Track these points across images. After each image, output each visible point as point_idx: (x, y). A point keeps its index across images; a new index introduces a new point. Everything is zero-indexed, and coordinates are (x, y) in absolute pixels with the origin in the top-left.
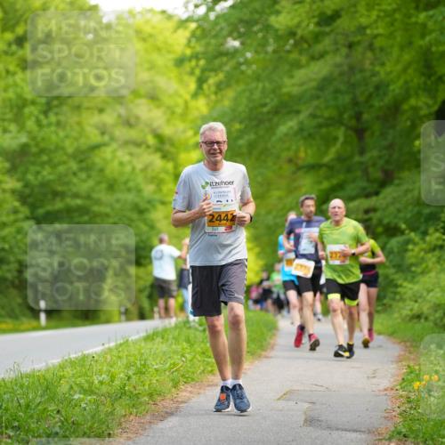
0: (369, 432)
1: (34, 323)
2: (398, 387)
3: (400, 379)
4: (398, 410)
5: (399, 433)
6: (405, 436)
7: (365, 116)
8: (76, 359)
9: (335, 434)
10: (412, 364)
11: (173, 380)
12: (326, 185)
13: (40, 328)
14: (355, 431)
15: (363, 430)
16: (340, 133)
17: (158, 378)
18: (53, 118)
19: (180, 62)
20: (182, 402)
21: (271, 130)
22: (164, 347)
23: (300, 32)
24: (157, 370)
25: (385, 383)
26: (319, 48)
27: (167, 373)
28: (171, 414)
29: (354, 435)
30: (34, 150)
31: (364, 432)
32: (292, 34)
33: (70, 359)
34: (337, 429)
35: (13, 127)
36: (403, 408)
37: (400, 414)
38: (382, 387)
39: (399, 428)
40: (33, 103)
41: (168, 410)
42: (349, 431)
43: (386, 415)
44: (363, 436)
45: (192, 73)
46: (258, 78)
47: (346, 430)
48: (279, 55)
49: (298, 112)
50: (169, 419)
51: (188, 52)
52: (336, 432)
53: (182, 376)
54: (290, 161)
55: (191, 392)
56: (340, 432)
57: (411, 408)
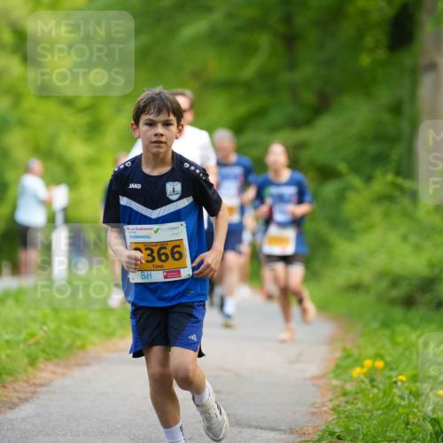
0: (292, 431)
2: (331, 375)
3: (332, 365)
4: (330, 405)
5: (332, 434)
6: (339, 438)
7: (300, 21)
9: (247, 433)
10: (349, 346)
11: (29, 356)
12: (242, 109)
14: (273, 429)
15: (283, 428)
16: (264, 41)
17: (9, 352)
20: (41, 385)
22: (18, 313)
24: (7, 342)
25: (313, 369)
27: (22, 346)
28: (26, 400)
29: (271, 435)
31: (285, 432)
34: (250, 427)
36: (336, 402)
37: (334, 409)
38: (308, 375)
39: (331, 427)
41: (22, 396)
42: (266, 429)
43: (315, 410)
44: (283, 436)
47: (261, 428)
50: (22, 407)
52: (249, 431)
53: (43, 351)
54: (196, 75)
55: (54, 373)
56: (253, 430)
57: (347, 402)
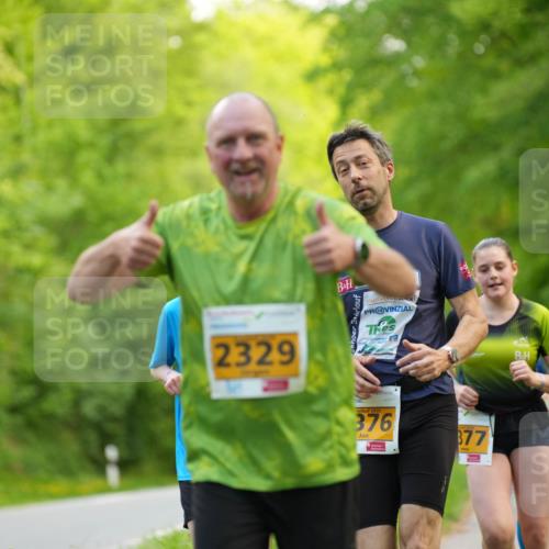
1: (98, 482)
8: (164, 537)
13: (108, 490)
18: (121, 167)
19: (312, 75)
21: (456, 176)
23: (497, 24)
26: (528, 47)
30: (93, 216)
32: (485, 26)
33: (155, 539)
35: (61, 184)
40: (91, 145)
45: (331, 92)
46: (432, 96)
48: (466, 62)
49: (496, 147)
51: (325, 60)
